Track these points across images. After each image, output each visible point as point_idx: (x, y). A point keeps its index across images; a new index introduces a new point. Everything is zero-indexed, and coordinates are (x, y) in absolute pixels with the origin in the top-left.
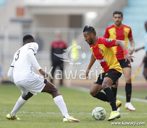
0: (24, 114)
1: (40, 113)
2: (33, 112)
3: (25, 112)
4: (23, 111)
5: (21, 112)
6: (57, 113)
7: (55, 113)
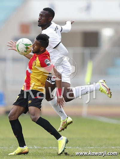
0: (36, 149)
1: (54, 148)
2: (47, 147)
3: (37, 147)
4: (35, 146)
5: (32, 147)
6: (74, 148)
7: (72, 148)
